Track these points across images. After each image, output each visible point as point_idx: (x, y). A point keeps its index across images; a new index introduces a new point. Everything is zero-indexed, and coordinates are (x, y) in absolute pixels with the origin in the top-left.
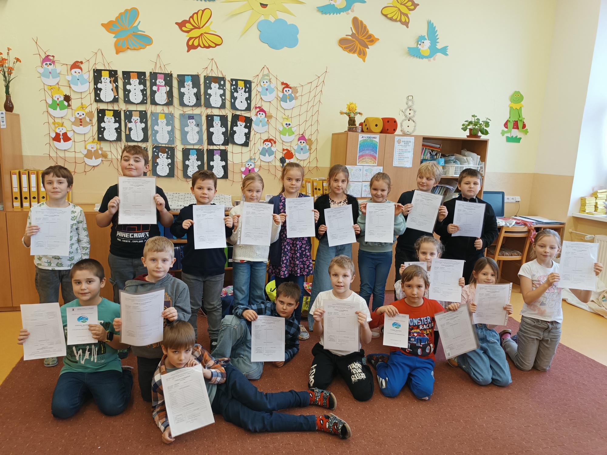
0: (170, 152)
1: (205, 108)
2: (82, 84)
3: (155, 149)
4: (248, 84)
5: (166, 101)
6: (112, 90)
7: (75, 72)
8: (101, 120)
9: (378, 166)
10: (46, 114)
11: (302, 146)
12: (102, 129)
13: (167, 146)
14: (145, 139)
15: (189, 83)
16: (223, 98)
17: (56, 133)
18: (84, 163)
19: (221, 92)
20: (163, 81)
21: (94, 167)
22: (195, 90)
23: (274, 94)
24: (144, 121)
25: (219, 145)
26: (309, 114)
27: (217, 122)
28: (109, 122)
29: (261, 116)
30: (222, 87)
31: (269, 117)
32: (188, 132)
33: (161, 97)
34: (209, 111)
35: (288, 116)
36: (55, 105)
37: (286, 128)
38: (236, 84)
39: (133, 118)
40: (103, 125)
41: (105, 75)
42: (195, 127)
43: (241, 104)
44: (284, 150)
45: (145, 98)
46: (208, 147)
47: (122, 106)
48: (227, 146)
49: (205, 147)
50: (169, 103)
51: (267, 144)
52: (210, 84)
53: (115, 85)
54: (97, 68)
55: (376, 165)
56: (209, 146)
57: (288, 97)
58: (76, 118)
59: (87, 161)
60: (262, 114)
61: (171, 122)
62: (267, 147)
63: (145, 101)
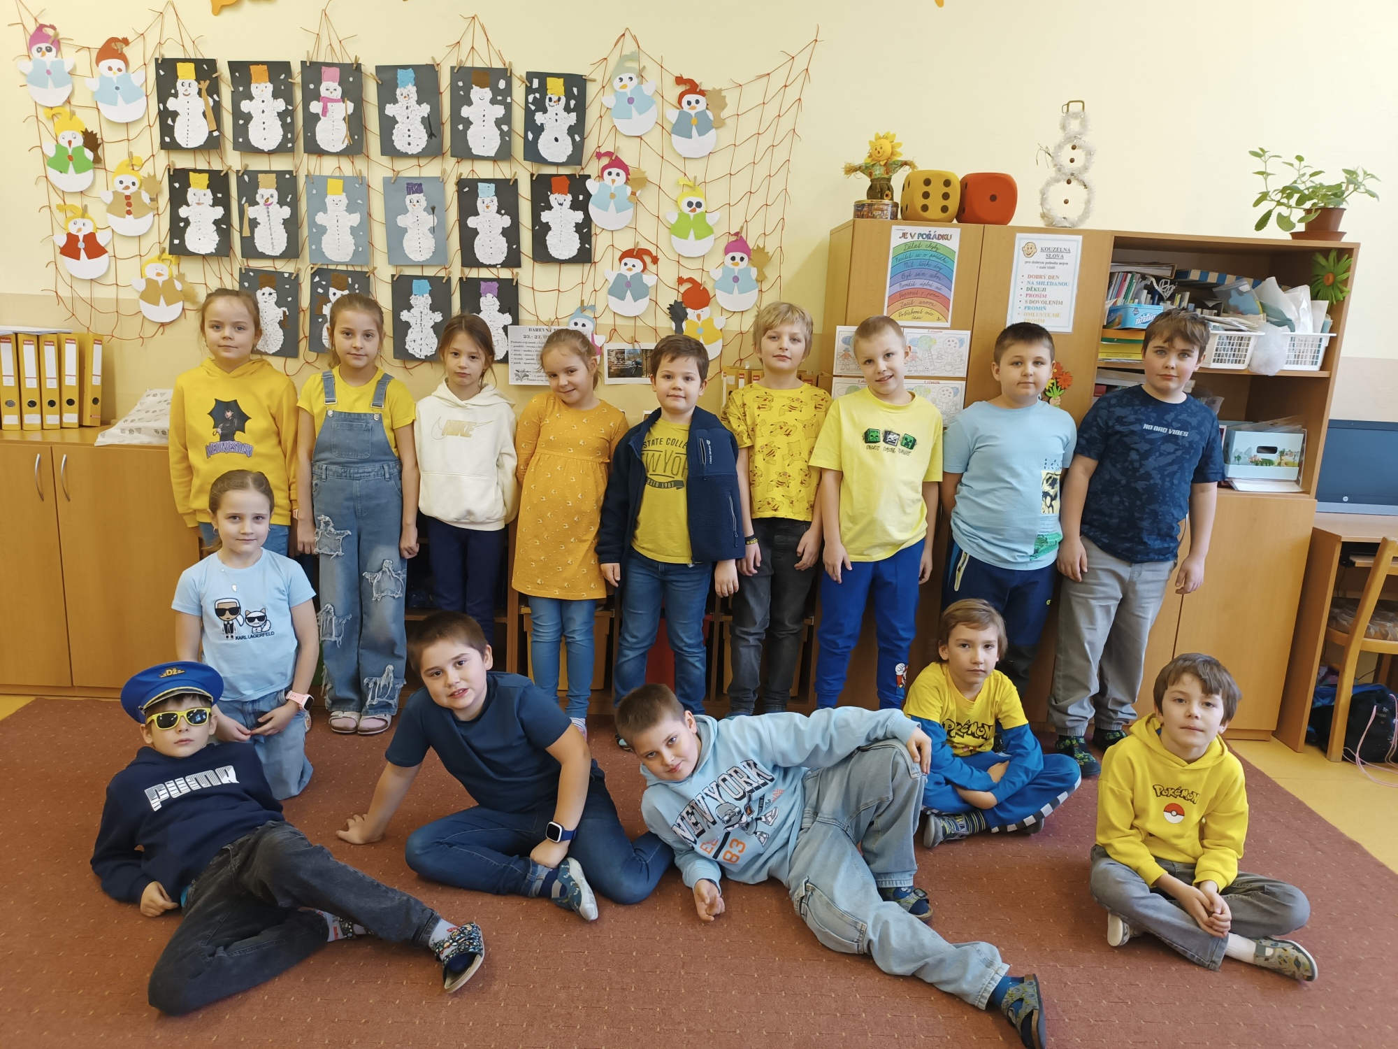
0: (357, 286)
1: (454, 160)
2: (128, 101)
3: (317, 279)
4: (575, 85)
5: (346, 142)
6: (204, 114)
7: (110, 69)
8: (178, 198)
9: (953, 327)
10: (43, 182)
11: (737, 269)
12: (182, 224)
13: (350, 268)
14: (292, 252)
15: (407, 91)
16: (505, 128)
17: (70, 236)
18: (140, 318)
19: (500, 111)
20: (336, 85)
21: (163, 325)
22: (425, 109)
23: (652, 115)
24: (288, 200)
25: (495, 266)
26: (762, 171)
27: (487, 199)
28: (198, 204)
29: (613, 181)
30: (501, 97)
31: (636, 181)
32: (405, 230)
33: (332, 133)
34: (465, 170)
35: (695, 177)
36: (62, 160)
37: (688, 215)
38: (543, 89)
39: (261, 191)
40: (183, 212)
41: (186, 73)
42: (425, 213)
43: (555, 147)
44: (681, 281)
45: (289, 136)
46: (462, 271)
47: (233, 161)
48: (516, 270)
49: (456, 272)
50: (355, 149)
51: (630, 266)
52: (468, 90)
53: (211, 103)
54: (167, 56)
55: (948, 325)
56: (466, 270)
57: (694, 121)
58: (115, 193)
59: (148, 310)
60: (618, 175)
61: (359, 201)
62: (629, 274)
63: (290, 145)
